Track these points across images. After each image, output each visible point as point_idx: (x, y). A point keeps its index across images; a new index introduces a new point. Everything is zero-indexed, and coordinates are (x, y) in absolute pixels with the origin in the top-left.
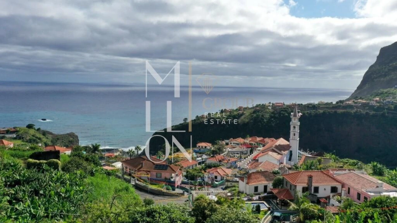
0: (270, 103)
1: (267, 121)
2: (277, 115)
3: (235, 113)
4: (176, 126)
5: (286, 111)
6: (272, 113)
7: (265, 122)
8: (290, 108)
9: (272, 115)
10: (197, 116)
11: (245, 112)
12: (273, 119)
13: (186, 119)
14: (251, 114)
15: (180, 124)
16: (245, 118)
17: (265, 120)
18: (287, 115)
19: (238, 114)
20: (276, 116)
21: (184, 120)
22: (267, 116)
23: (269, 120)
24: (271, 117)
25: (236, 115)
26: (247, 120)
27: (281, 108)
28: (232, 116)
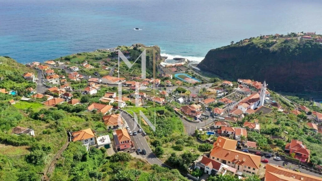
0: (302, 32)
1: (292, 52)
2: (302, 47)
3: (271, 41)
4: (224, 47)
5: (310, 43)
6: (298, 45)
7: (290, 52)
8: (315, 40)
9: (298, 46)
10: (241, 41)
11: (277, 41)
12: (297, 50)
13: (233, 42)
14: (282, 43)
15: (228, 46)
16: (276, 46)
17: (291, 51)
18: (310, 47)
19: (272, 42)
20: (300, 47)
21: (231, 43)
22: (293, 46)
23: (294, 51)
24: (296, 48)
25: (270, 43)
26: (276, 49)
27: (308, 41)
28: (266, 44)
